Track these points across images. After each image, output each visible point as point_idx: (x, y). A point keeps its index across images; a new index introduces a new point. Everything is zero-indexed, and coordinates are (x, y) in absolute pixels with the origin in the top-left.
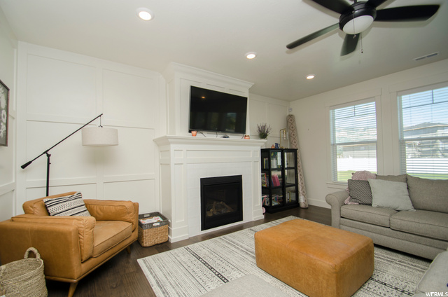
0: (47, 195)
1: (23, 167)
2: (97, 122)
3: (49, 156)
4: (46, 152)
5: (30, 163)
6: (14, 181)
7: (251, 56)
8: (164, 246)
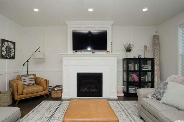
0: (28, 74)
1: (23, 65)
2: (38, 50)
3: (28, 62)
4: (27, 61)
5: (25, 64)
6: (21, 69)
7: (91, 10)
8: (59, 99)
